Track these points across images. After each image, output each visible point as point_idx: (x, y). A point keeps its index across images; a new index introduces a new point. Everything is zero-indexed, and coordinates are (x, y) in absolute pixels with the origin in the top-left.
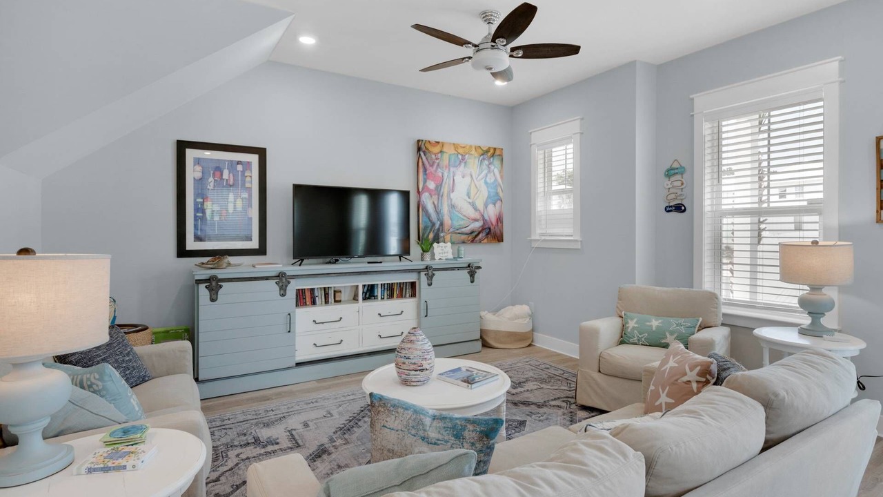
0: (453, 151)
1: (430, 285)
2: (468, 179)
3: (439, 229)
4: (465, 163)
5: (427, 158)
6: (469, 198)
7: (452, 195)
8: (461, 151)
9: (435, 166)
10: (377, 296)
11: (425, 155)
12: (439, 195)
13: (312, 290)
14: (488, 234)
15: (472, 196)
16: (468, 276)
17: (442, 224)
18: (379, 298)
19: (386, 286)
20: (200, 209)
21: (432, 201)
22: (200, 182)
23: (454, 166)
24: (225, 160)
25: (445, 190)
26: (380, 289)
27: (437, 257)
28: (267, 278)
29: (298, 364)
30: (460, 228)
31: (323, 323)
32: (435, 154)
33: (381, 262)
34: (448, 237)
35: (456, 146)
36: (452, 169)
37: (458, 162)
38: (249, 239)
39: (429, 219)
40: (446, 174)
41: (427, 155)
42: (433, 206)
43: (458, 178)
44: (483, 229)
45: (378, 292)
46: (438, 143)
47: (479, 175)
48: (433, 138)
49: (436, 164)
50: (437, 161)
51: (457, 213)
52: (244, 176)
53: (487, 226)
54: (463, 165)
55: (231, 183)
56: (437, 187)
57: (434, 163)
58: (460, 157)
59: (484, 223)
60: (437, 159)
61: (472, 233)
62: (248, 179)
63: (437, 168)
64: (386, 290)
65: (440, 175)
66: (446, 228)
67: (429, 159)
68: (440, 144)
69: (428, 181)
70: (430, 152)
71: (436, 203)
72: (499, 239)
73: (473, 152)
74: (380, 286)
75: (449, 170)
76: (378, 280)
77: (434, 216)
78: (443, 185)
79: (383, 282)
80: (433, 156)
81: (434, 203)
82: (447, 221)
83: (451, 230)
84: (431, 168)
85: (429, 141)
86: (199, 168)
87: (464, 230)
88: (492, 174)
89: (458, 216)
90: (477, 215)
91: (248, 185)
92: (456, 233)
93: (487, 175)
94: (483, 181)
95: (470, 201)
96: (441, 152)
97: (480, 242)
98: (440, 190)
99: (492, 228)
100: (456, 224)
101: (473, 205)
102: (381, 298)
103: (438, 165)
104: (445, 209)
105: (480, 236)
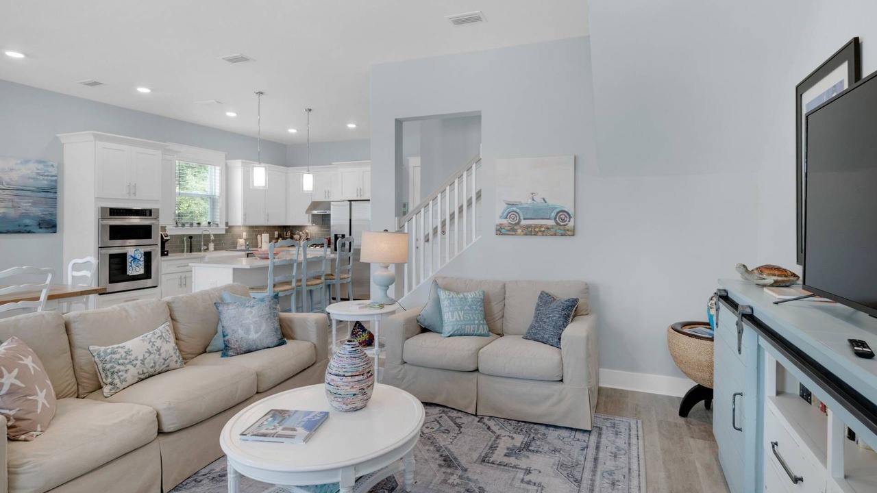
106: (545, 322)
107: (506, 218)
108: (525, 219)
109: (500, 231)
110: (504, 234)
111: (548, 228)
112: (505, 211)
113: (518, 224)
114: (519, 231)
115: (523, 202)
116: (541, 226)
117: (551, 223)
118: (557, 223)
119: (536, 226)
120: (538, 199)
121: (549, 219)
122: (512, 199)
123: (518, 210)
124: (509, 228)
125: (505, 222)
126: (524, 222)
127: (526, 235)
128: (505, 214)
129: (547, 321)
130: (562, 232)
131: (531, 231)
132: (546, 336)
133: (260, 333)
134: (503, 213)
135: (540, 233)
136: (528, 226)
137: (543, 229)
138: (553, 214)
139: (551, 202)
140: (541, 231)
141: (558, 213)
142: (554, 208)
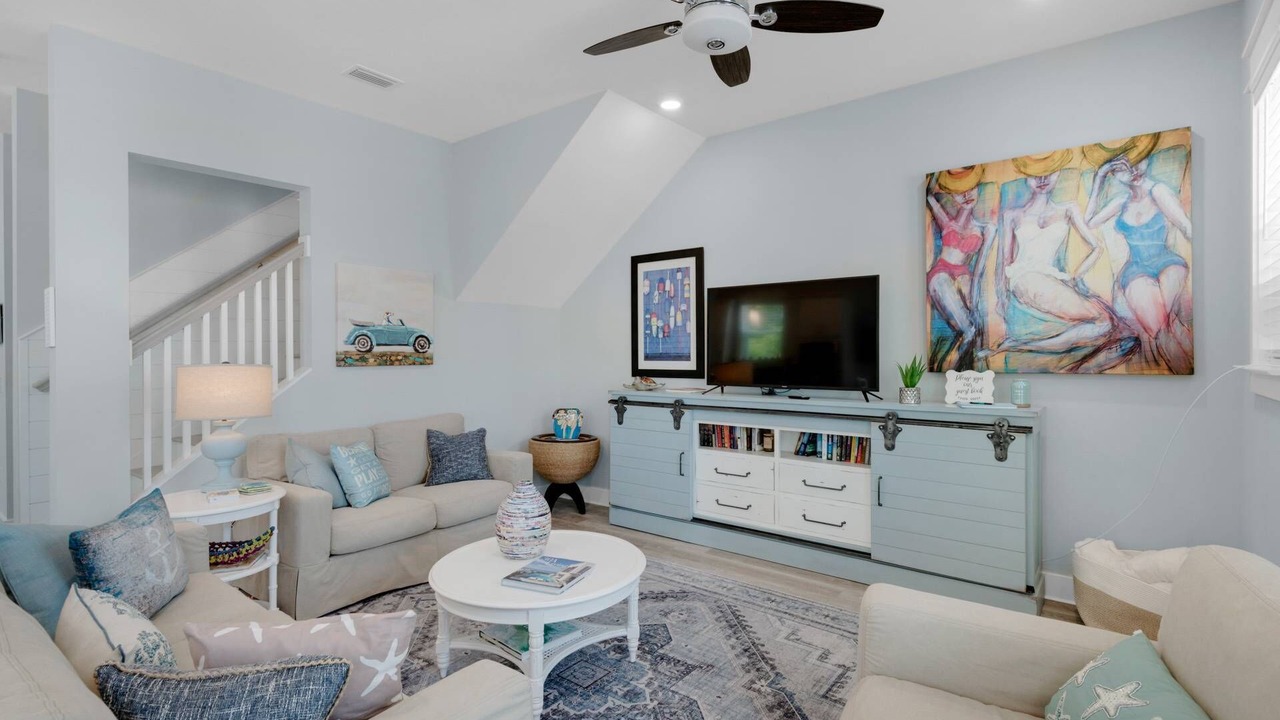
0: (1011, 174)
1: (890, 448)
2: (1059, 229)
3: (972, 343)
4: (1050, 192)
5: (942, 207)
6: (1062, 270)
7: (1009, 271)
8: (1034, 169)
9: (962, 219)
10: (821, 453)
11: (938, 201)
12: (972, 274)
13: (732, 429)
14: (1127, 355)
15: (1071, 265)
16: (990, 445)
17: (980, 333)
18: (824, 457)
19: (835, 439)
20: (648, 327)
21: (955, 289)
22: (648, 296)
23: (1014, 208)
24: (667, 270)
25: (989, 260)
26: (825, 443)
27: (950, 399)
28: (662, 405)
29: (696, 520)
30: (1033, 340)
31: (727, 474)
32: (964, 194)
33: (808, 398)
34: (998, 361)
35: (1019, 164)
36: (1008, 215)
37: (1027, 196)
38: (688, 358)
39: (949, 323)
40: (991, 229)
41: (943, 201)
42: (958, 297)
43: (1027, 231)
44: (1109, 342)
45: (823, 447)
46: (972, 168)
47: (1095, 213)
48: (956, 165)
49: (966, 213)
50: (969, 207)
51: (1024, 307)
52: (683, 285)
53: (1126, 334)
54: (1041, 199)
55: (672, 295)
56: (968, 258)
57: (959, 212)
58: (1033, 183)
59: (1114, 327)
60: (967, 202)
61: (1069, 351)
62: (687, 288)
63: (968, 220)
64: (835, 446)
65: (977, 232)
66: (992, 339)
67: (948, 206)
68: (978, 170)
69: (945, 249)
70: (950, 192)
71: (965, 291)
72: (1183, 365)
73: (1077, 161)
74: (825, 438)
75: (1001, 219)
76: (825, 428)
77: (960, 317)
78: (985, 251)
79: (831, 433)
80: (959, 199)
81: (960, 292)
82: (995, 324)
83: (1007, 344)
84: (953, 223)
85: (949, 172)
86: (647, 282)
87: (1043, 344)
88: (1147, 200)
89: (1025, 313)
90: (1090, 309)
91: (686, 295)
92: (1020, 351)
93: (1124, 208)
94: (1112, 222)
95: (1066, 276)
96: (979, 184)
97: (1100, 373)
98: (977, 262)
99: (1145, 337)
100: (1022, 331)
101: (1077, 286)
102: (828, 459)
103: (971, 212)
104: (990, 302)
105: (1101, 357)
106: (467, 458)
107: (353, 343)
108: (378, 345)
109: (343, 360)
110: (350, 365)
111: (405, 356)
112: (352, 333)
113: (370, 351)
114: (371, 360)
115: (376, 324)
116: (398, 354)
117: (409, 349)
118: (416, 350)
119: (392, 354)
120: (395, 321)
121: (407, 345)
122: (361, 319)
123: (369, 334)
124: (357, 357)
125: (352, 349)
126: (377, 349)
127: (380, 365)
128: (352, 338)
129: (469, 456)
130: (421, 360)
131: (387, 360)
132: (475, 472)
133: (176, 570)
134: (349, 337)
135: (397, 363)
136: (383, 355)
137: (400, 358)
138: (412, 340)
139: (409, 325)
140: (397, 360)
141: (417, 338)
142: (412, 333)
